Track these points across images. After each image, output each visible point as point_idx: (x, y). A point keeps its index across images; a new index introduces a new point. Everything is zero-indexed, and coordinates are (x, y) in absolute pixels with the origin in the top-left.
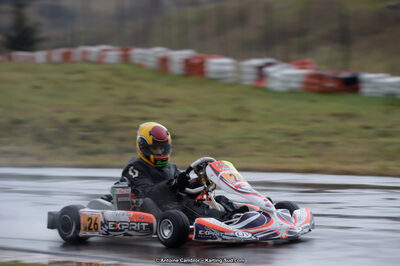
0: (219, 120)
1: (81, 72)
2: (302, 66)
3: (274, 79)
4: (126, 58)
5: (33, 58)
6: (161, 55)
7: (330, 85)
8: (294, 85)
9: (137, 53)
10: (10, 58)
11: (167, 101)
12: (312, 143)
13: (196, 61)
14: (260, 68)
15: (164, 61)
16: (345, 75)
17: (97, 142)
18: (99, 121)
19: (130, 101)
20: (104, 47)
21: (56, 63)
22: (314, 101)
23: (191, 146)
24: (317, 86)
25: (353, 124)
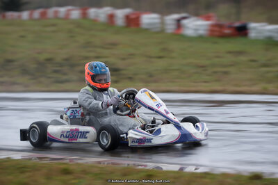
0: (150, 57)
1: (54, 25)
2: (208, 18)
3: (188, 28)
4: (84, 15)
5: (20, 17)
6: (109, 12)
7: (227, 31)
8: (202, 32)
9: (92, 12)
10: (4, 17)
11: (114, 45)
12: (215, 72)
13: (133, 17)
14: (179, 21)
15: (111, 17)
16: (237, 24)
17: (65, 74)
18: (66, 60)
19: (88, 45)
20: (70, 8)
21: (35, 20)
22: (215, 43)
23: (130, 76)
24: (217, 33)
25: (243, 58)
